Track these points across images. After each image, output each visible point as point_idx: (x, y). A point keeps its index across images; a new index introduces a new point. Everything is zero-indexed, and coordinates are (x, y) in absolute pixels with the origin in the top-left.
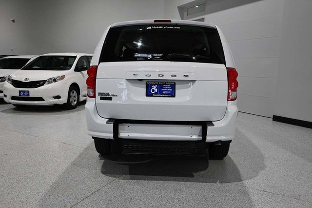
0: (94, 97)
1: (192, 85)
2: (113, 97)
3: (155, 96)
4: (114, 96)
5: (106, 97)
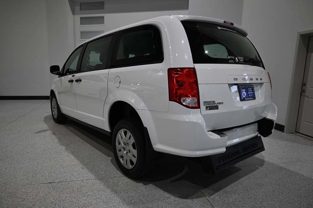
0: (199, 107)
1: (260, 88)
2: (219, 105)
3: (247, 100)
4: (220, 103)
5: (212, 106)
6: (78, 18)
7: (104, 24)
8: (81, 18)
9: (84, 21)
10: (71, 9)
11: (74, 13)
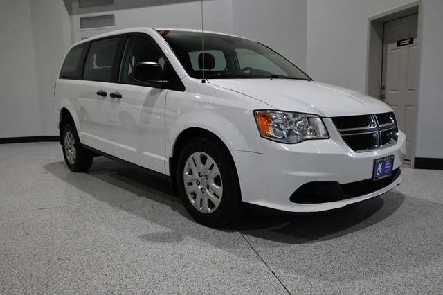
6: (76, 19)
7: (114, 25)
8: (81, 19)
9: (85, 23)
10: (67, 9)
11: (70, 13)
